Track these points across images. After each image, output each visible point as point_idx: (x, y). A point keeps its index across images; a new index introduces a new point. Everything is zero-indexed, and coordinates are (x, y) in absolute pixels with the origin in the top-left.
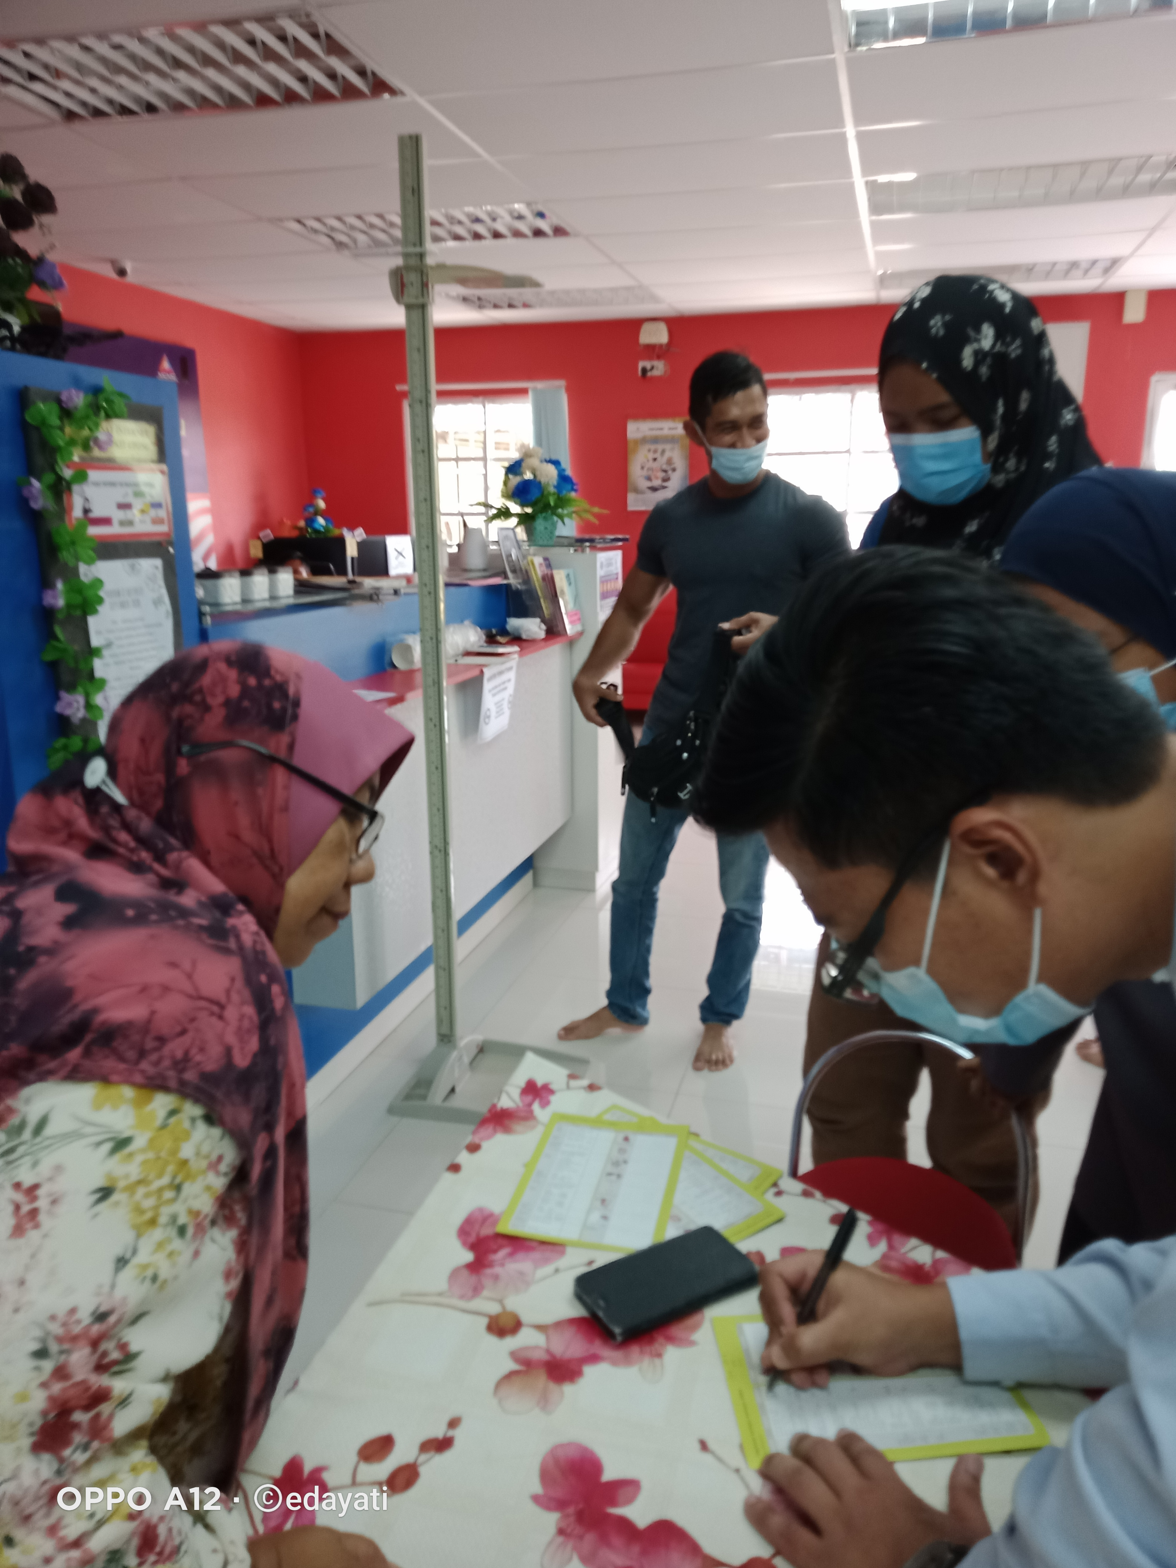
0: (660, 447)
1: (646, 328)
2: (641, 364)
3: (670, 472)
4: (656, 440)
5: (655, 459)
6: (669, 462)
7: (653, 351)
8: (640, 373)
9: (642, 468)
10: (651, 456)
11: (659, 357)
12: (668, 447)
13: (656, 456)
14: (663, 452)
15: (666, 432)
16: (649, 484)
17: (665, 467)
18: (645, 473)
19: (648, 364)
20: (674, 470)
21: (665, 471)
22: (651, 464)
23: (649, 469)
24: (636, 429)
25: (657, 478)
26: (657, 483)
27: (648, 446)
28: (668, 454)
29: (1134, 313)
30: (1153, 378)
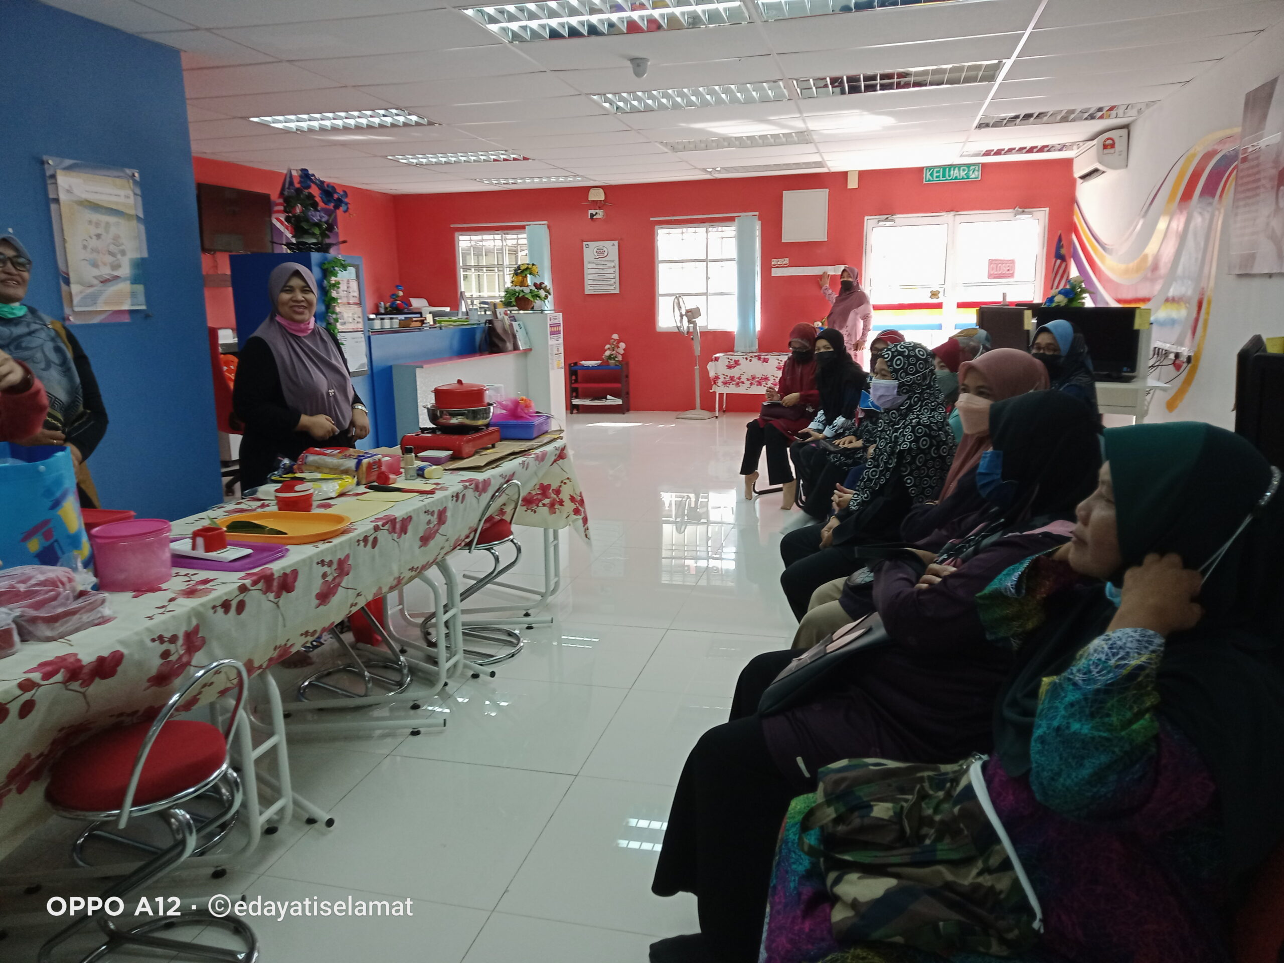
1: (592, 191)
2: (590, 212)
7: (596, 204)
8: (589, 217)
11: (600, 208)
19: (594, 212)
24: (588, 247)
29: (853, 183)
30: (866, 218)
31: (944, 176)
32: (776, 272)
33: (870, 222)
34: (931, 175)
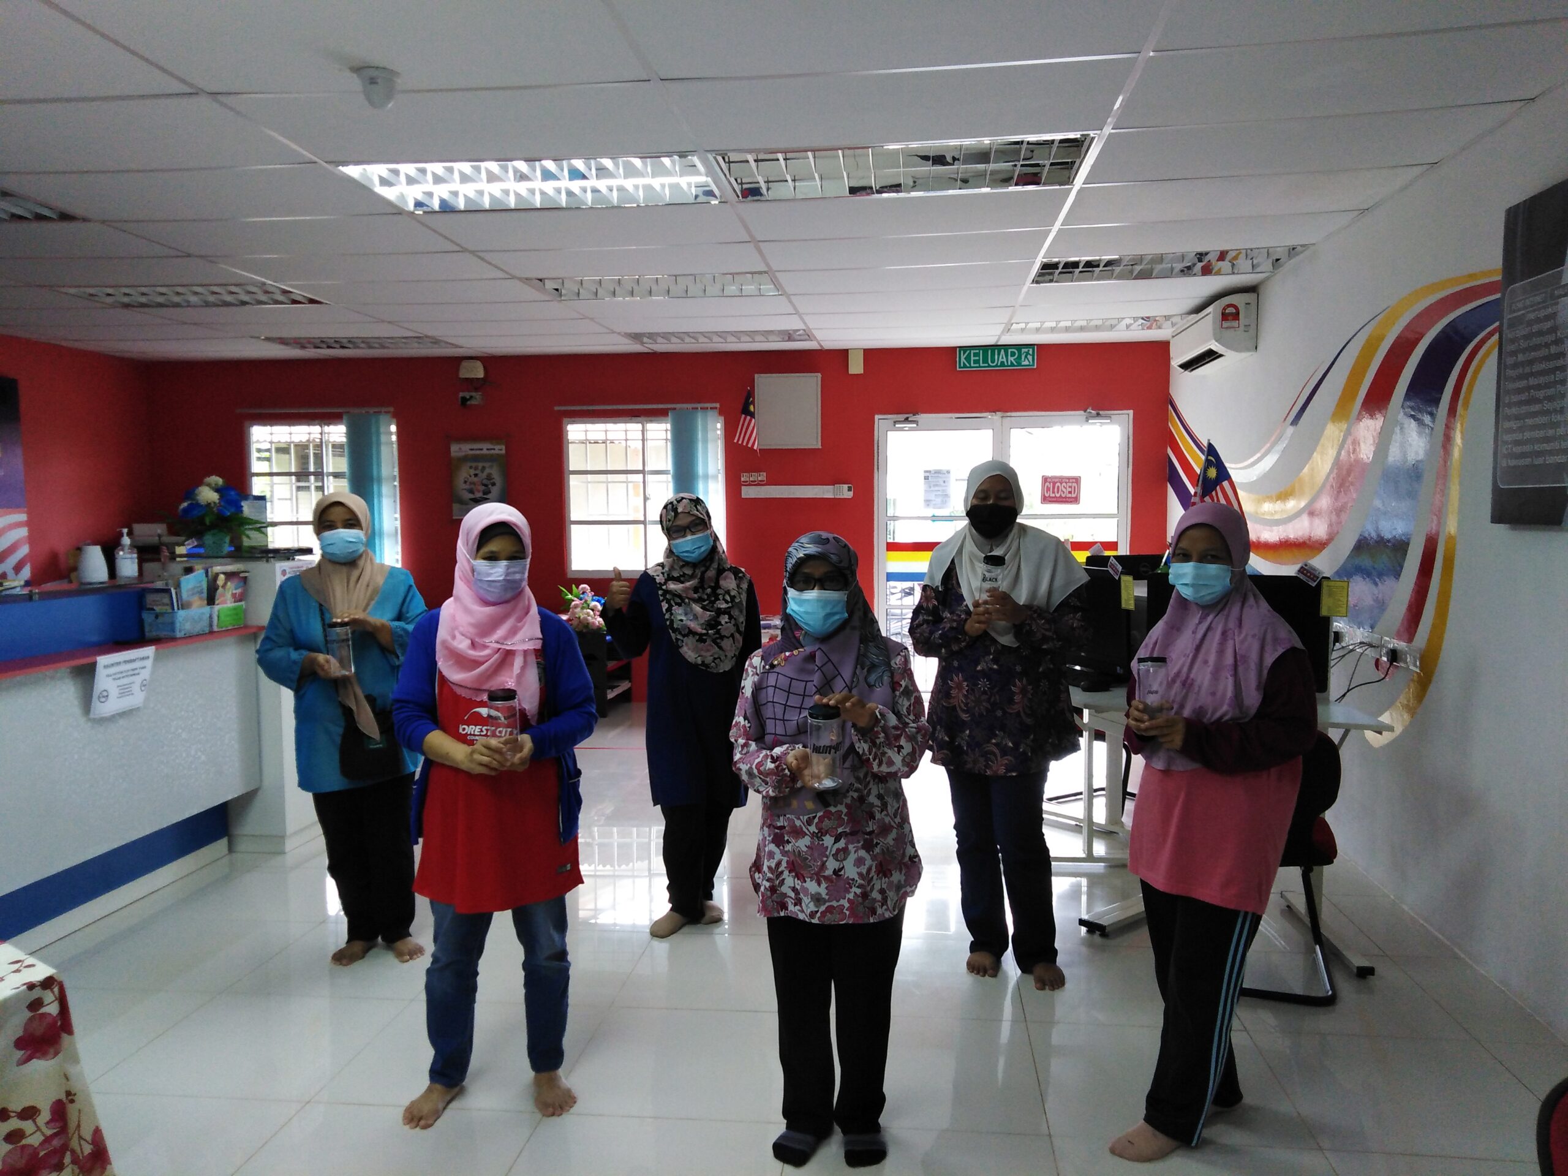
0: (480, 465)
1: (465, 364)
2: (461, 395)
3: (490, 486)
4: (476, 458)
5: (476, 475)
6: (489, 477)
7: (471, 384)
8: (460, 403)
9: (465, 482)
10: (472, 472)
11: (476, 390)
12: (487, 465)
13: (477, 472)
14: (484, 468)
15: (485, 452)
16: (472, 496)
17: (485, 482)
18: (467, 486)
19: (467, 395)
20: (494, 484)
21: (486, 485)
22: (475, 479)
23: (471, 483)
24: (457, 450)
25: (479, 491)
26: (479, 495)
27: (469, 464)
28: (487, 471)
29: (856, 367)
30: (877, 417)
31: (985, 361)
32: (748, 492)
33: (881, 422)
34: (968, 359)
